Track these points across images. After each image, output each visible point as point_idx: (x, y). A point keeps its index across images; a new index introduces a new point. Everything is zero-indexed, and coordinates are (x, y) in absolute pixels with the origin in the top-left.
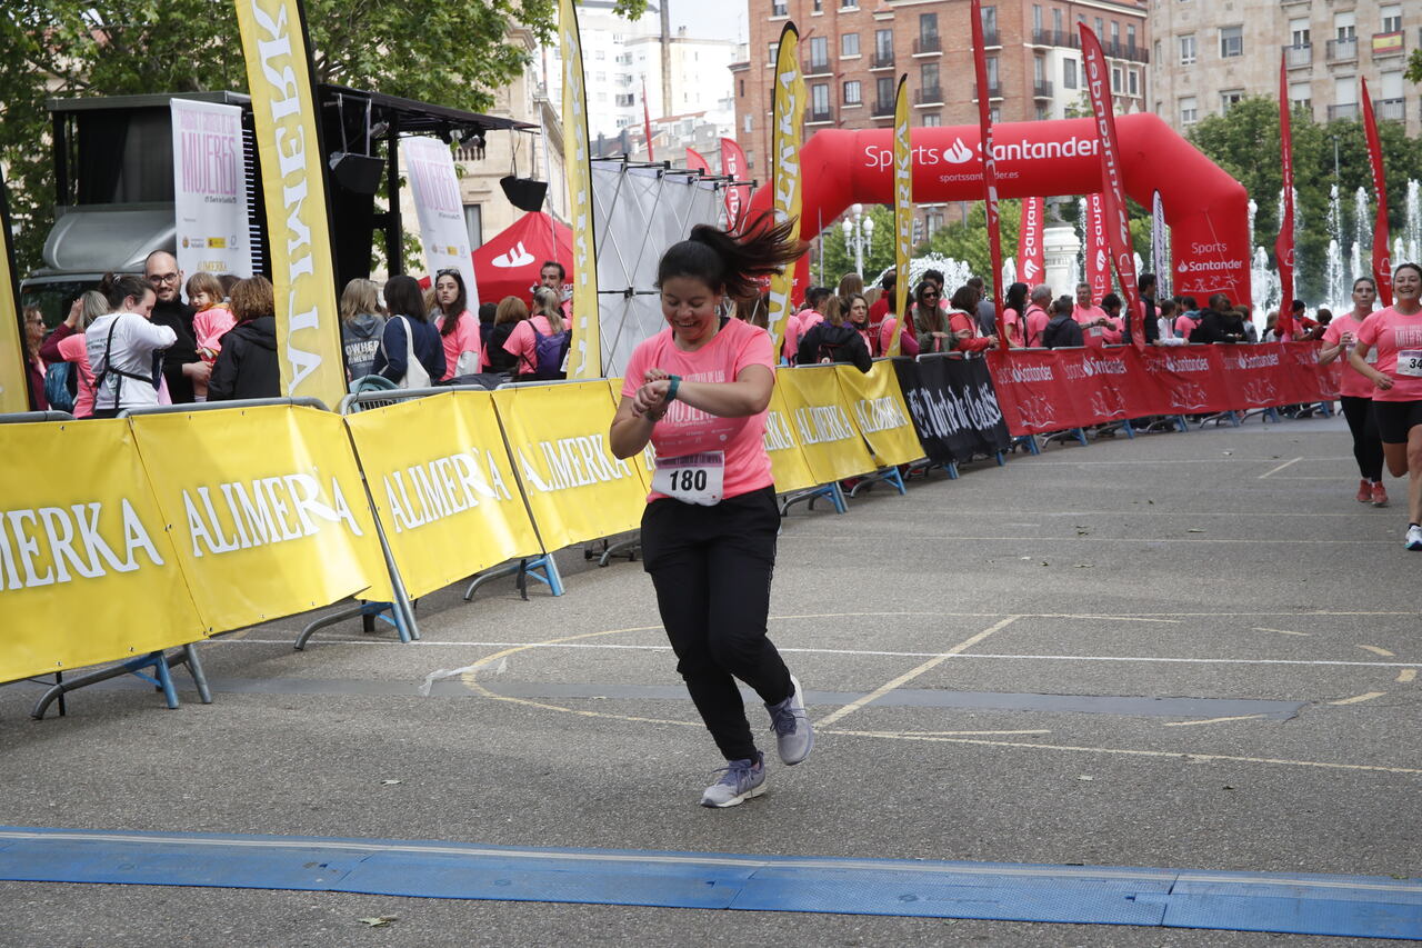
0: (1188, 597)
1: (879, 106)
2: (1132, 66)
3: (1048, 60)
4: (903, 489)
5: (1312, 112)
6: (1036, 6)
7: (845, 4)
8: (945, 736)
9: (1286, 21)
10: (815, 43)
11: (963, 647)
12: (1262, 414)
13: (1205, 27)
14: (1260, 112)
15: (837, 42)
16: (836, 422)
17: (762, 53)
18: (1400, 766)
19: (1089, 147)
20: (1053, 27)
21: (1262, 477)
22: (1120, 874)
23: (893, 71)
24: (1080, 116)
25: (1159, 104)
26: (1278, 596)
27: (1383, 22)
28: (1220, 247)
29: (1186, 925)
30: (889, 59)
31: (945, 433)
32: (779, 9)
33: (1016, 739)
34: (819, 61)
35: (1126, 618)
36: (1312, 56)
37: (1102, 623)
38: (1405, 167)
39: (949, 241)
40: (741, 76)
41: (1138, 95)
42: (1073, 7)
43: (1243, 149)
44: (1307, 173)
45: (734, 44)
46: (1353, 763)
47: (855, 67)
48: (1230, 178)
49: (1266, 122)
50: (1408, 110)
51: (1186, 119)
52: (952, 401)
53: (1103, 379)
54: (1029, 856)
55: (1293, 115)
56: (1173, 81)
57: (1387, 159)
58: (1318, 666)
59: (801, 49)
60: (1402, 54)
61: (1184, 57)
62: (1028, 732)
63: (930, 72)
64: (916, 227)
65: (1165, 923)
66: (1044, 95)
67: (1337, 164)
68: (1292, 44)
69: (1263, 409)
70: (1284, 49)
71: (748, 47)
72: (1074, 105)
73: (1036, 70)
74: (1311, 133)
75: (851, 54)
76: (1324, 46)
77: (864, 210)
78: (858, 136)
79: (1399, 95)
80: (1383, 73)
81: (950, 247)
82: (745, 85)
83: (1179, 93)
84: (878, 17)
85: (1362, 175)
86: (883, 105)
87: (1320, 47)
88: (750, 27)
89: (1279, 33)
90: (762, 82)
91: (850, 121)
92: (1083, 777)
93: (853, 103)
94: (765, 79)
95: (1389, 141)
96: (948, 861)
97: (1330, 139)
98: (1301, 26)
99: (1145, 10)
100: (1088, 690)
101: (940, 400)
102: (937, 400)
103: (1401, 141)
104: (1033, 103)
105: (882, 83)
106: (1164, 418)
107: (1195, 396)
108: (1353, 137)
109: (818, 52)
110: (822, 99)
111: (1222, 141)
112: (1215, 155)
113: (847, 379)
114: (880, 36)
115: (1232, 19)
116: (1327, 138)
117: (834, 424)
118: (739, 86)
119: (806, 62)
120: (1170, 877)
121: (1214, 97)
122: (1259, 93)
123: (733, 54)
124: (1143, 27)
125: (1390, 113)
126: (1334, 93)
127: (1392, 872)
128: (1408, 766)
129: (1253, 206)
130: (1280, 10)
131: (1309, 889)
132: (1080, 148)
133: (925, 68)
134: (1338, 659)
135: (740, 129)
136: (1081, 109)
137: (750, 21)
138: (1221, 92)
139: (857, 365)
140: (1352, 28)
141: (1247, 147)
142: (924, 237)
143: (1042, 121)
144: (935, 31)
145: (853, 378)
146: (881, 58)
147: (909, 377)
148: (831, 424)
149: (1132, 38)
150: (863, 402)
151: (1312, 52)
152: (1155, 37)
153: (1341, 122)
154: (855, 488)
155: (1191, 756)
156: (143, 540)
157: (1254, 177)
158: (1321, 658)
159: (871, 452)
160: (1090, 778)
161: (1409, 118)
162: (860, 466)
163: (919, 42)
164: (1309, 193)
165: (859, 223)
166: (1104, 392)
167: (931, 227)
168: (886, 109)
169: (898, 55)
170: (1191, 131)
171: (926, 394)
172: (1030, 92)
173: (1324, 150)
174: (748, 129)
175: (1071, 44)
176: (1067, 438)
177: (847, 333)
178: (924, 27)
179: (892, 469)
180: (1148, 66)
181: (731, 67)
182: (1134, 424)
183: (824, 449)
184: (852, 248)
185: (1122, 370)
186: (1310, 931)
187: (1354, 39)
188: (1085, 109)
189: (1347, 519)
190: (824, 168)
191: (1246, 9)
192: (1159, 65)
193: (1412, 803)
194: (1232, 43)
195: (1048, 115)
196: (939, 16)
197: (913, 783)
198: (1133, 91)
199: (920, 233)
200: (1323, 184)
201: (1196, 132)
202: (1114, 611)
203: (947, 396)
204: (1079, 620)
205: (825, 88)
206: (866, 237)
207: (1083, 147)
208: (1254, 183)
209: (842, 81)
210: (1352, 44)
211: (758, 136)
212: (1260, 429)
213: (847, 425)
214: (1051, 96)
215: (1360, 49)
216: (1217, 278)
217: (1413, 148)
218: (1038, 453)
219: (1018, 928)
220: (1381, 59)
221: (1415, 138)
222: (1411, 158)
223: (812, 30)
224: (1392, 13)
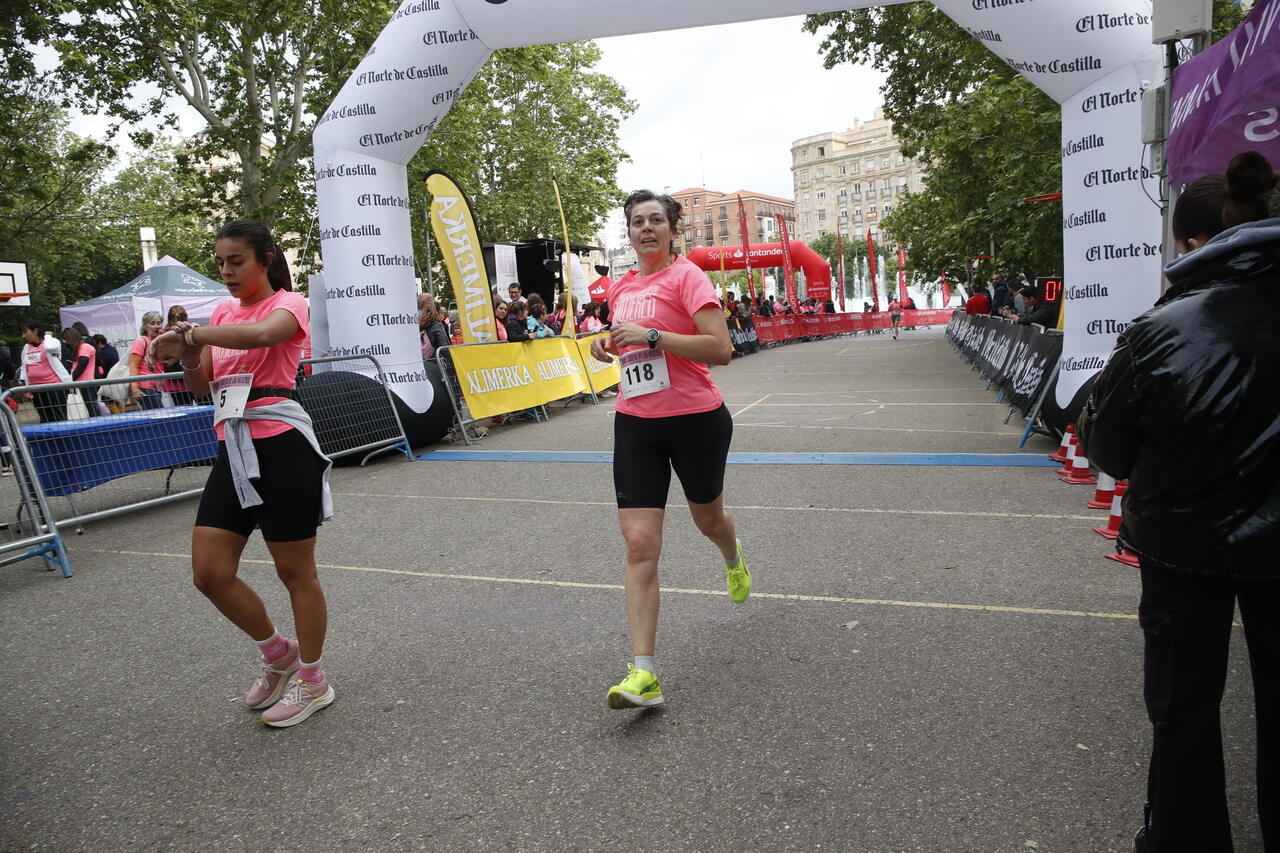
2: (789, 223)
3: (763, 221)
5: (848, 238)
6: (758, 204)
7: (695, 204)
9: (839, 208)
11: (758, 402)
13: (813, 210)
14: (831, 238)
15: (693, 217)
19: (780, 252)
20: (764, 211)
22: (809, 453)
23: (712, 225)
24: (774, 241)
25: (799, 236)
27: (870, 209)
28: (822, 283)
29: (828, 463)
30: (710, 222)
33: (776, 425)
38: (878, 253)
41: (792, 232)
42: (770, 204)
43: (827, 250)
44: (847, 257)
46: (868, 428)
48: (824, 259)
49: (833, 241)
50: (879, 238)
51: (808, 240)
55: (842, 239)
56: (803, 228)
58: (857, 405)
60: (877, 219)
61: (807, 220)
62: (780, 423)
63: (724, 226)
65: (822, 463)
66: (761, 232)
67: (856, 253)
68: (841, 216)
70: (839, 217)
72: (772, 236)
73: (758, 225)
74: (848, 245)
79: (876, 233)
80: (870, 225)
83: (805, 232)
85: (865, 254)
87: (850, 216)
89: (837, 212)
91: (699, 242)
95: (873, 245)
98: (844, 210)
99: (794, 204)
100: (795, 412)
104: (759, 236)
105: (708, 230)
111: (820, 247)
112: (818, 252)
114: (707, 215)
115: (822, 208)
121: (817, 234)
124: (793, 210)
126: (855, 232)
130: (837, 205)
133: (722, 224)
134: (862, 403)
138: (819, 232)
140: (860, 211)
143: (761, 243)
146: (707, 222)
149: (789, 214)
151: (847, 218)
155: (825, 428)
156: (528, 376)
157: (831, 259)
161: (879, 240)
164: (847, 263)
168: (710, 238)
169: (713, 220)
172: (758, 232)
173: (852, 249)
175: (770, 216)
180: (795, 223)
187: (861, 214)
188: (775, 238)
191: (826, 205)
192: (799, 222)
194: (822, 215)
201: (811, 244)
207: (778, 252)
208: (831, 261)
210: (860, 216)
214: (764, 233)
215: (863, 217)
220: (869, 220)
224: (873, 206)
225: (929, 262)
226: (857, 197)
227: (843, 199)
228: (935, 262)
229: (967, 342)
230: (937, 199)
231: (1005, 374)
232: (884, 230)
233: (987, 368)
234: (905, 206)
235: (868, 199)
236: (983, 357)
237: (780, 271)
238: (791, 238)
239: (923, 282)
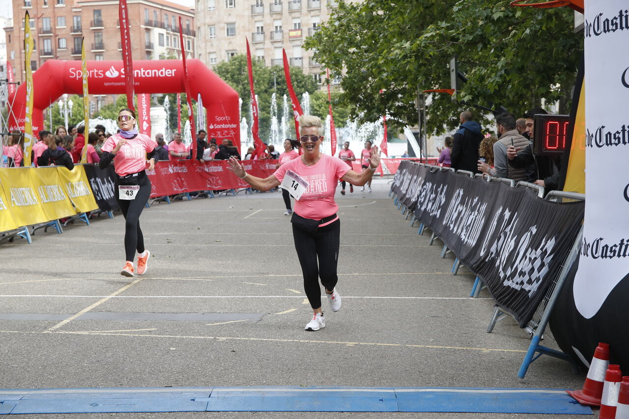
0: (216, 270)
1: (75, 50)
2: (188, 38)
3: (152, 33)
4: (88, 223)
5: (265, 61)
6: (146, 9)
7: (58, 3)
8: (111, 333)
9: (254, 22)
10: (44, 20)
11: (117, 293)
12: (245, 191)
13: (219, 23)
14: (243, 60)
15: (55, 20)
16: (57, 191)
17: (19, 23)
18: (304, 339)
19: (170, 73)
20: (153, 19)
21: (246, 218)
22: (188, 390)
23: (81, 35)
24: (166, 59)
25: (200, 55)
26: (253, 269)
27: (293, 25)
29: (217, 410)
30: (79, 29)
31: (108, 198)
32: (27, 4)
33: (142, 333)
34: (47, 28)
35: (189, 279)
36: (264, 37)
37: (178, 282)
38: (303, 86)
39: (108, 112)
40: (9, 33)
41: (191, 51)
42: (162, 11)
43: (236, 76)
44: (263, 87)
45: (5, 18)
46: (284, 339)
47: (64, 32)
48: (231, 88)
49: (245, 65)
50: (304, 63)
51: (212, 62)
52: (111, 183)
53: (177, 175)
54: (148, 384)
55: (257, 62)
56: (206, 46)
57: (296, 83)
58: (270, 298)
59: (38, 22)
60: (301, 39)
61: (211, 35)
62: (147, 329)
63: (98, 36)
64: (92, 105)
65: (207, 410)
66: (150, 48)
67: (275, 84)
68: (256, 32)
69: (245, 188)
70: (253, 34)
71: (12, 20)
72: (163, 54)
73: (146, 38)
74: (264, 71)
75: (61, 26)
76: (269, 34)
77: (68, 96)
78: (66, 63)
79: (300, 56)
80: (294, 46)
81: (108, 114)
82: (11, 37)
83: (209, 50)
84: (74, 10)
85: (286, 89)
86: (77, 50)
87: (268, 34)
88: (14, 10)
89: (251, 27)
90: (19, 37)
91: (61, 56)
92: (172, 349)
93: (63, 48)
94: (21, 35)
95: (296, 75)
96: (112, 388)
97: (272, 74)
98: (260, 25)
99: (194, 14)
100: (174, 310)
101: (105, 183)
102: (104, 183)
103: (301, 75)
104: (145, 53)
105: (76, 40)
106: (203, 192)
107: (217, 182)
108: (282, 73)
109: (46, 24)
110: (48, 45)
111: (228, 72)
112: (224, 78)
113: (62, 173)
114: (75, 18)
115: (231, 20)
116: (271, 73)
117: (56, 193)
118: (8, 37)
119: (40, 29)
120: (210, 390)
121: (224, 53)
122: (242, 52)
123: (5, 23)
124: (193, 21)
125: (297, 63)
126: (274, 54)
127: (301, 384)
128: (307, 339)
129: (241, 101)
130: (251, 17)
131: (266, 392)
132: (167, 73)
133: (96, 34)
134: (278, 295)
135: (9, 57)
136: (166, 56)
137: (13, 8)
138: (227, 51)
139: (67, 167)
140: (280, 27)
141: (238, 75)
142: (96, 110)
143: (149, 61)
144: (100, 18)
145: (65, 172)
146: (76, 28)
147: (91, 172)
148: (55, 193)
149: (188, 26)
150: (70, 184)
151: (264, 36)
152: (198, 26)
153: (277, 66)
154: (66, 222)
155: (218, 338)
157: (241, 88)
158: (271, 294)
159: (73, 206)
160: (174, 349)
161: (304, 66)
162: (69, 213)
163: (93, 22)
164: (264, 96)
165: (66, 103)
166: (178, 180)
167: (99, 105)
168: (78, 51)
169: (83, 28)
170: (214, 67)
171: (99, 180)
172: (144, 47)
173: (270, 78)
174: (13, 58)
175: (162, 26)
176: (162, 200)
177: (62, 153)
178: (95, 16)
179: (83, 214)
180: (195, 38)
181: (4, 29)
182: (191, 194)
183: (52, 204)
184: (63, 114)
185: (185, 170)
186: (268, 410)
187: (282, 31)
188: (168, 56)
189: (281, 235)
190: (50, 77)
191: (237, 16)
192: (200, 38)
193: (309, 355)
194: (231, 30)
195: (152, 58)
196: (102, 11)
197: (96, 354)
198: (189, 49)
199: (95, 108)
200: (270, 93)
201: (216, 68)
202: (183, 276)
203: (109, 182)
204: (169, 280)
205: (49, 41)
206: (69, 109)
208: (241, 91)
209: (57, 38)
210: (281, 33)
211: (17, 61)
212: (245, 197)
213: (63, 194)
214: (153, 49)
215: (284, 36)
216: (226, 132)
217: (306, 79)
218: (149, 207)
219: (144, 416)
220: (293, 40)
221: (307, 74)
222: (305, 83)
223: (43, 14)
224: (297, 21)
225: (369, 97)
226: (277, 8)
227: (258, 10)
228: (377, 96)
229: (422, 204)
230: (381, 12)
231: (482, 254)
232: (312, 52)
233: (453, 243)
234: (339, 19)
235: (291, 12)
236: (447, 227)
237: (173, 102)
238: (189, 58)
239: (362, 122)
